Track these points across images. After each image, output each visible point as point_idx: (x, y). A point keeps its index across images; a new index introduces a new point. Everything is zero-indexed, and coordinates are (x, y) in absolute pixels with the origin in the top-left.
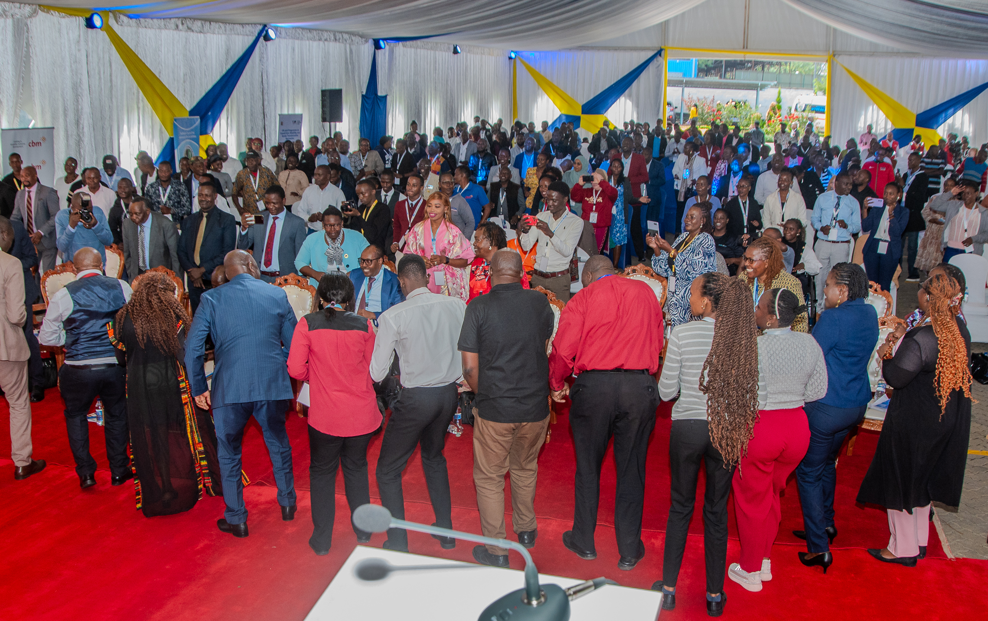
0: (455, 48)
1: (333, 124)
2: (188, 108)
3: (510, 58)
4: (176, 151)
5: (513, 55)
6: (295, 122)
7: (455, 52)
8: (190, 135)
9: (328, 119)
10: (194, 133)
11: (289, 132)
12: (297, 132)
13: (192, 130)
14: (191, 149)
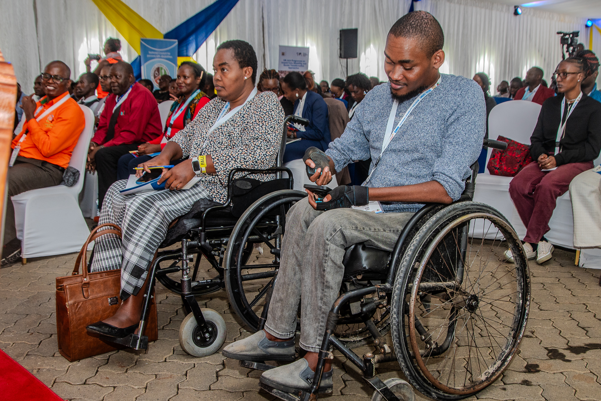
0: (516, 8)
1: (350, 60)
2: (164, 31)
3: (587, 26)
4: (142, 68)
5: (589, 23)
6: (300, 54)
7: (516, 13)
8: (164, 55)
9: (343, 55)
10: (169, 54)
11: (293, 62)
12: (302, 63)
13: (167, 51)
14: (164, 67)
